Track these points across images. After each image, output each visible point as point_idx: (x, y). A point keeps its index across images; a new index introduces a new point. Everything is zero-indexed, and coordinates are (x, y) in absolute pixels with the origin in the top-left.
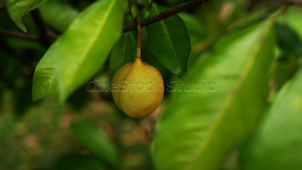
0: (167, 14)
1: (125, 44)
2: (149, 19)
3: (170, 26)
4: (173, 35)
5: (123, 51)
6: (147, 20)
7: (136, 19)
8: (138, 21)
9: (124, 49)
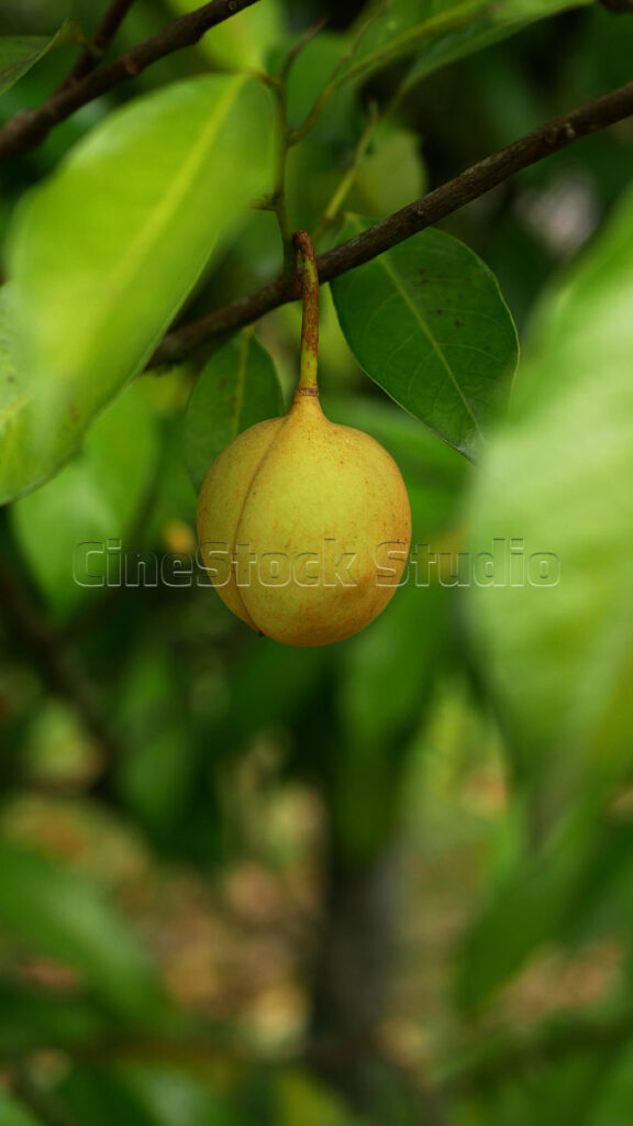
0: (419, 212)
1: (242, 374)
2: (341, 249)
3: (424, 282)
4: (439, 312)
5: (234, 399)
6: (337, 253)
7: (295, 237)
8: (305, 244)
9: (239, 392)
